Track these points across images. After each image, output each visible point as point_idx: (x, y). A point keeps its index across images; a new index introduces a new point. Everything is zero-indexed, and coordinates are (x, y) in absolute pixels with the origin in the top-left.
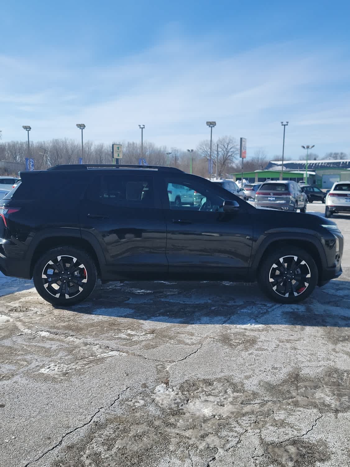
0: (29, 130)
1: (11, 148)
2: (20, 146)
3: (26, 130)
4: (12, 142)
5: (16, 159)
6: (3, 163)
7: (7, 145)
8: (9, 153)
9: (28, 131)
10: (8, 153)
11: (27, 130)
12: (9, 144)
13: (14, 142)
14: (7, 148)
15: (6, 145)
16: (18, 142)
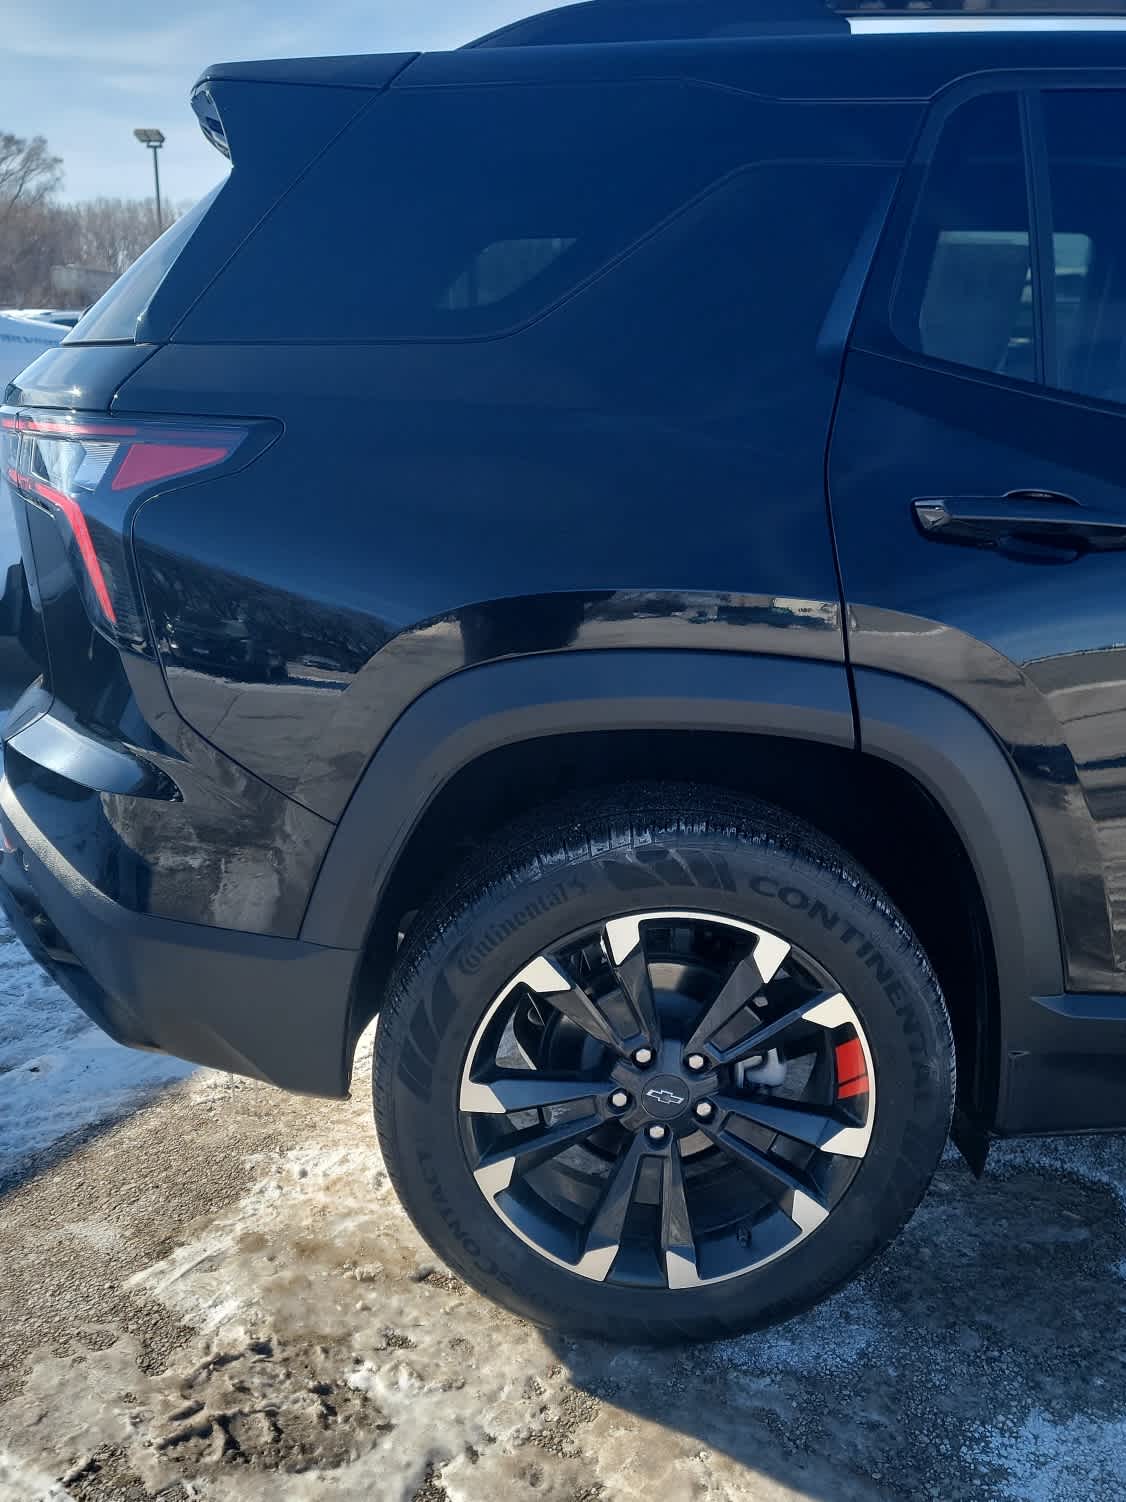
0: (157, 144)
1: (98, 222)
2: (127, 215)
3: (149, 146)
4: (100, 200)
5: (116, 261)
6: (74, 275)
7: (83, 213)
8: (91, 242)
9: (155, 148)
10: (89, 243)
11: (152, 144)
12: (89, 209)
13: (107, 202)
14: (83, 223)
15: (79, 212)
16: (119, 202)
